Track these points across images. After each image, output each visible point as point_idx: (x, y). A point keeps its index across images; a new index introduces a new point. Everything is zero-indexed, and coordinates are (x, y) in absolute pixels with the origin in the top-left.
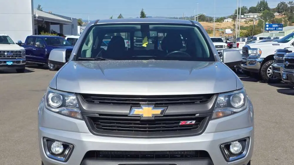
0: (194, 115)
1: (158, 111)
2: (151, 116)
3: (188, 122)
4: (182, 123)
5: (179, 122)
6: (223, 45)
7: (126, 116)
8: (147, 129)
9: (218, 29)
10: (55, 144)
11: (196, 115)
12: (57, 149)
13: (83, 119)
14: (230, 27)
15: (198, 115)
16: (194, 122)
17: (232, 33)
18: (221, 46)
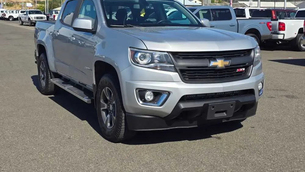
0: (245, 64)
1: (227, 63)
2: (223, 66)
3: (241, 70)
4: (238, 70)
5: (236, 70)
6: (43, 17)
7: (207, 67)
8: (218, 76)
9: (18, 2)
10: (148, 93)
11: (246, 64)
12: (149, 97)
13: (176, 71)
14: (28, 1)
15: (247, 64)
16: (244, 69)
17: (32, 7)
18: (42, 18)
